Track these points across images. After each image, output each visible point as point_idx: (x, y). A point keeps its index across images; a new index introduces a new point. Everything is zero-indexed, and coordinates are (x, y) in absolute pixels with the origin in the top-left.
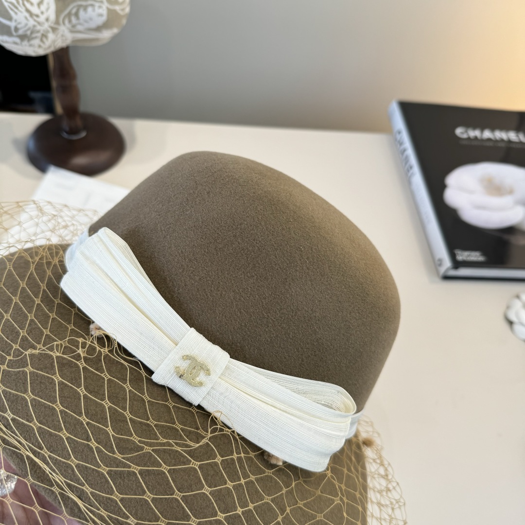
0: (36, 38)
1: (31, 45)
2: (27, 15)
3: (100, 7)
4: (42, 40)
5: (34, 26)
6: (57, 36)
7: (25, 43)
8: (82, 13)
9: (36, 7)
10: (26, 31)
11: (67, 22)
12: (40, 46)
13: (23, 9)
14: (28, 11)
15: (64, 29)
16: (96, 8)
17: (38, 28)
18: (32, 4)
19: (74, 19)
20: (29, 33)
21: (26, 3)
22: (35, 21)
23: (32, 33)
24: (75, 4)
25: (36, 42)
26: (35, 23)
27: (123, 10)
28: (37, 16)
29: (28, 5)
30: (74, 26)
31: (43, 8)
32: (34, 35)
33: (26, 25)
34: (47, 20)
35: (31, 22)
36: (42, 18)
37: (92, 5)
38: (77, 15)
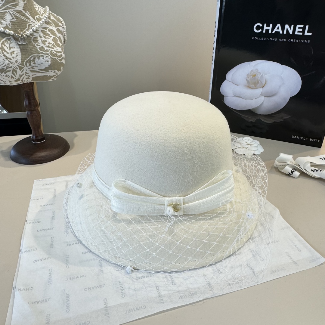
0: (9, 71)
1: (6, 76)
2: (4, 58)
3: (47, 57)
4: (13, 73)
5: (8, 64)
6: (22, 72)
7: (3, 74)
8: (36, 60)
9: (10, 54)
10: (3, 67)
11: (28, 65)
12: (12, 77)
13: (2, 55)
14: (5, 56)
15: (26, 69)
16: (45, 57)
17: (11, 65)
18: (7, 53)
19: (32, 63)
20: (5, 67)
21: (4, 52)
22: (9, 61)
23: (7, 68)
24: (33, 55)
25: (10, 74)
26: (9, 63)
27: (61, 60)
28: (10, 59)
29: (5, 53)
30: (32, 68)
31: (14, 55)
32: (8, 69)
33: (4, 63)
34: (16, 62)
35: (7, 62)
36: (13, 60)
37: (42, 56)
38: (34, 61)
